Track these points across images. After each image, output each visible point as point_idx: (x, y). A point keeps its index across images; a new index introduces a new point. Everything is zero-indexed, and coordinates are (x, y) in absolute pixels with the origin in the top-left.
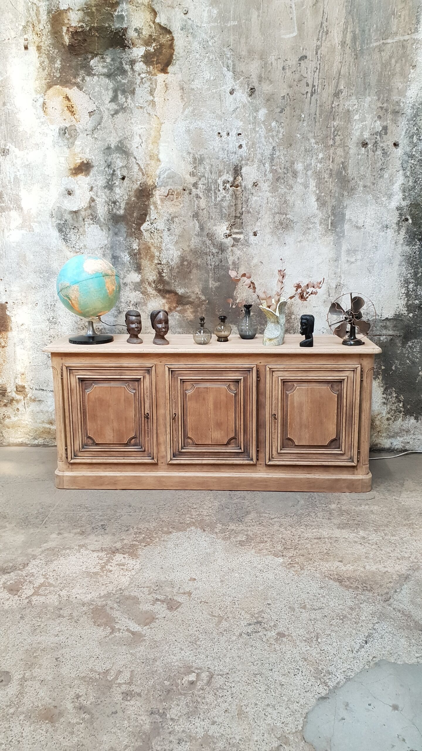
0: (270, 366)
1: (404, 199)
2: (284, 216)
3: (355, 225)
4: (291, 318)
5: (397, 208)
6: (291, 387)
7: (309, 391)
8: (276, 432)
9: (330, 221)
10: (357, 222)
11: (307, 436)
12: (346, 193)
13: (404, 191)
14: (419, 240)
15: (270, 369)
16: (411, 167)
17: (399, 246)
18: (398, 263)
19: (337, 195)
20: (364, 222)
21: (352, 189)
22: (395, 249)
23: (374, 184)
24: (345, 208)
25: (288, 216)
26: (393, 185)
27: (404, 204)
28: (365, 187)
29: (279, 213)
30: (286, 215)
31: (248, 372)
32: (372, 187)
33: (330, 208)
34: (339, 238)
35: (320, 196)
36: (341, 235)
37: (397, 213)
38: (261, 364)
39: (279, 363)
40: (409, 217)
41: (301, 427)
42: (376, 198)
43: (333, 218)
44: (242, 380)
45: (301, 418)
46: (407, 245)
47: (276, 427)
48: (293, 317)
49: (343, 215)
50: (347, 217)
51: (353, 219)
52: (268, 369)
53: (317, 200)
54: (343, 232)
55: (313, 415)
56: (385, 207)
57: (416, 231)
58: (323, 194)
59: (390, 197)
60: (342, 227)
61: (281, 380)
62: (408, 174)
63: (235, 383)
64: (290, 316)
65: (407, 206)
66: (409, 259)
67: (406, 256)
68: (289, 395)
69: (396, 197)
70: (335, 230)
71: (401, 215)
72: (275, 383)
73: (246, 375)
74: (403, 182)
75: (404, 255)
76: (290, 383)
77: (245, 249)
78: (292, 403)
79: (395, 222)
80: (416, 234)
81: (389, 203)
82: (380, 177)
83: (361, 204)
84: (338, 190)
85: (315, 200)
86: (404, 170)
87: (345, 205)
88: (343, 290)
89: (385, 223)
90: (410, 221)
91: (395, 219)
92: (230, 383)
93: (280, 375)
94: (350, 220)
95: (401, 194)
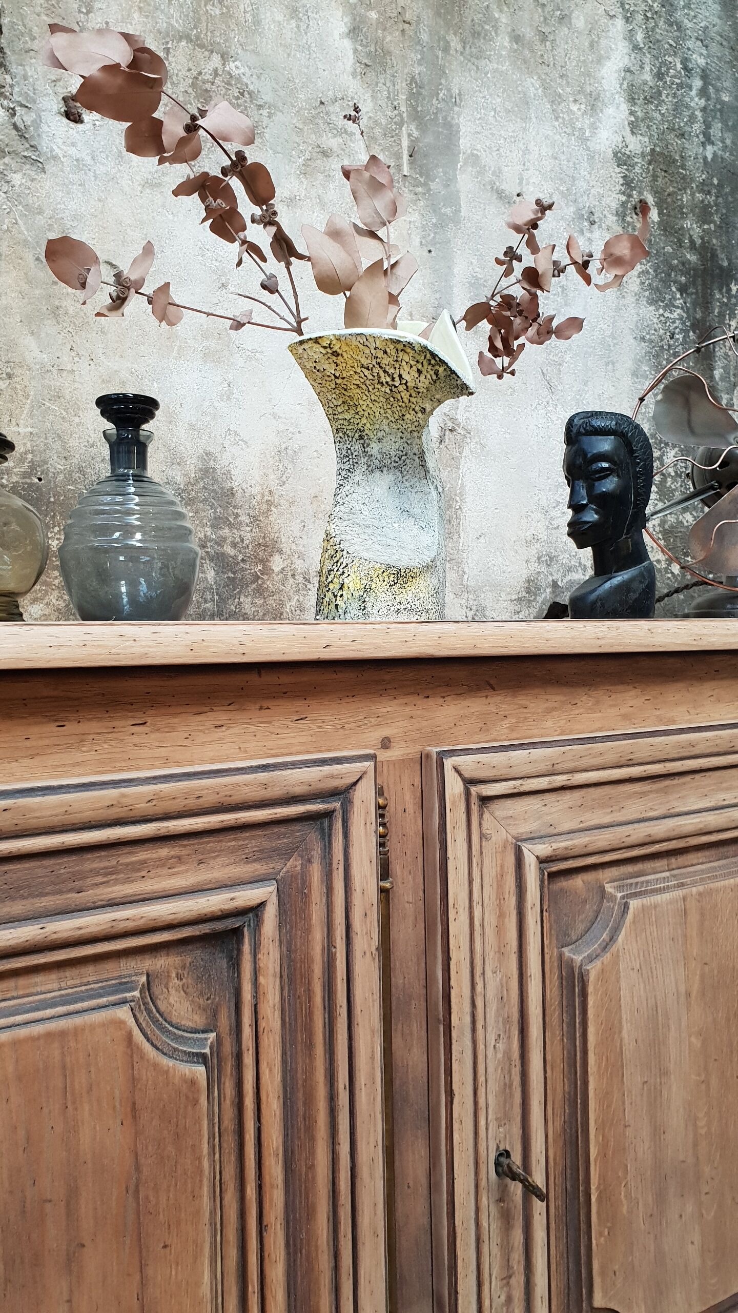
0: (467, 763)
1: (634, 127)
2: (216, 60)
3: (492, 183)
4: (267, 571)
5: (615, 154)
6: (589, 909)
7: (694, 918)
8: (518, 1293)
9: (405, 143)
10: (498, 173)
11: (693, 1252)
12: (455, 43)
13: (632, 100)
14: (683, 289)
15: (469, 782)
16: (647, 18)
17: (630, 299)
18: (629, 364)
19: (425, 37)
20: (521, 179)
21: (476, 34)
22: (618, 309)
23: (544, 37)
24: (455, 101)
25: (231, 66)
26: (599, 61)
27: (636, 144)
28: (517, 38)
29: (188, 38)
30: (225, 57)
31: (312, 836)
32: (538, 46)
33: (402, 84)
34: (441, 226)
35: (364, 20)
36: (448, 211)
37: (616, 174)
38: (395, 753)
39: (502, 733)
40: (650, 199)
41: (661, 1198)
42: (556, 99)
43: (416, 134)
44: (270, 914)
45: (658, 1131)
46: (652, 302)
47: (517, 1256)
48: (277, 564)
49: (451, 133)
50: (464, 143)
51: (487, 159)
52: (454, 787)
53: (354, 32)
54: (453, 199)
55: (714, 1082)
56: (583, 140)
57: (674, 256)
58: (373, 15)
59: (594, 103)
60: (449, 182)
61: (543, 861)
62: (640, 37)
63: (197, 955)
64: (264, 562)
65: (643, 155)
66: (657, 356)
67: (651, 341)
68: (593, 971)
69: (610, 111)
70: (425, 185)
71: (628, 183)
72: (500, 899)
73: (295, 863)
74: (626, 62)
75: (643, 339)
76: (578, 882)
77: (17, 179)
78: (612, 1029)
79: (615, 205)
80: (672, 268)
81: (594, 127)
82: (562, 18)
83: (509, 105)
84: (427, 16)
85: (344, 29)
86: (627, 20)
87: (455, 91)
88: (466, 452)
89: (587, 202)
90: (654, 215)
91: (613, 199)
92: (160, 963)
93: (524, 829)
94: (474, 159)
95: (624, 107)
